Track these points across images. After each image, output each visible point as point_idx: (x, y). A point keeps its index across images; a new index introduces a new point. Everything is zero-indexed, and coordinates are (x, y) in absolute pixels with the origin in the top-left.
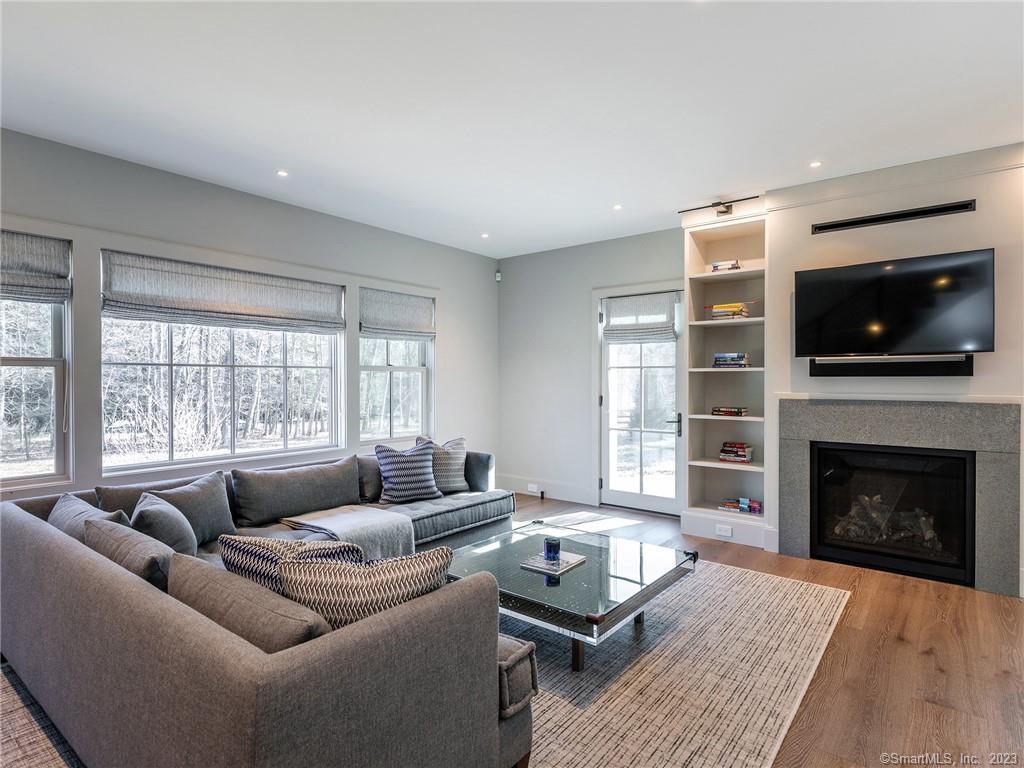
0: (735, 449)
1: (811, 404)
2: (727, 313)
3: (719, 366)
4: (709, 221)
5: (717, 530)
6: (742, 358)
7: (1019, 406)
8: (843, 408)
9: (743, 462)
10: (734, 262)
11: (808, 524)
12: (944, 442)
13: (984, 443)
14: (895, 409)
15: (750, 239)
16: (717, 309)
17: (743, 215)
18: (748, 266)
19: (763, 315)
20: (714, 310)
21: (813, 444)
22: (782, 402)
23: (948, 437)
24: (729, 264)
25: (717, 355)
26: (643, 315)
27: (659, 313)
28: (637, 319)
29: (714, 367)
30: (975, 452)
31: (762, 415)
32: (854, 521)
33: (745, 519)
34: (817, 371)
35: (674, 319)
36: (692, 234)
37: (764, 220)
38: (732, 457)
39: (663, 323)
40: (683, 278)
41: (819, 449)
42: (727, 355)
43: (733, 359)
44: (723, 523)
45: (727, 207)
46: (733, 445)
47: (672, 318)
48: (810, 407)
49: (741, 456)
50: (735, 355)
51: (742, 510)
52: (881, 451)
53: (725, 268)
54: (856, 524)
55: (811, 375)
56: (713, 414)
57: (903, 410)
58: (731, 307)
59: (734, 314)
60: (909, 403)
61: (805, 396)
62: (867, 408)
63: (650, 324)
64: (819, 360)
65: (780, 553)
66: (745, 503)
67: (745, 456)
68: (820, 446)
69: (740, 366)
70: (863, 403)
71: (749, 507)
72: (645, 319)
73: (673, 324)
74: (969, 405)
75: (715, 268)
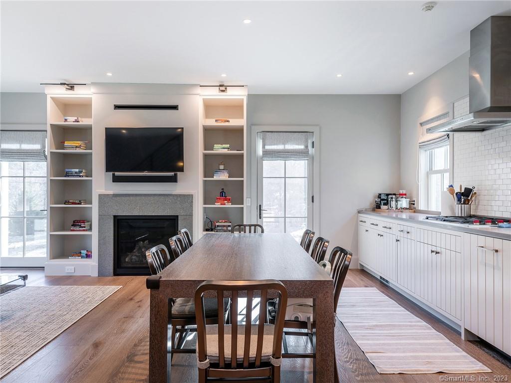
0: (79, 224)
1: (113, 196)
2: (73, 146)
3: (68, 176)
4: (62, 93)
5: (66, 270)
6: (81, 172)
7: (192, 195)
8: (128, 198)
9: (84, 230)
10: (76, 118)
11: (112, 259)
12: (167, 212)
13: (181, 212)
14: (149, 198)
15: (84, 107)
16: (67, 143)
17: (80, 93)
18: (84, 122)
19: (91, 149)
20: (65, 144)
21: (115, 217)
22: (100, 195)
23: (169, 210)
24: (74, 119)
25: (67, 170)
26: (24, 144)
27: (35, 143)
28: (20, 146)
29: (65, 177)
30: (178, 216)
31: (91, 204)
32: (134, 254)
33: (84, 261)
34: (116, 179)
35: (45, 148)
36: (52, 98)
37: (91, 98)
38: (78, 228)
39: (37, 150)
40: (46, 124)
41: (118, 220)
42: (73, 170)
43: (76, 173)
44: (71, 265)
45: (71, 87)
46: (79, 221)
47: (44, 147)
48: (113, 198)
49: (83, 227)
50: (77, 170)
51: (82, 257)
52: (144, 218)
53: (71, 121)
54: (135, 255)
55: (113, 182)
56: (65, 204)
57: (152, 198)
58: (74, 143)
59: (77, 147)
60: (155, 195)
61: (111, 192)
62: (138, 198)
63: (28, 150)
64: (117, 174)
65: (99, 276)
66: (84, 252)
67: (85, 227)
68: (119, 218)
69: (80, 176)
70: (136, 195)
71: (87, 255)
72: (26, 147)
73: (44, 151)
74: (176, 195)
75: (66, 120)
